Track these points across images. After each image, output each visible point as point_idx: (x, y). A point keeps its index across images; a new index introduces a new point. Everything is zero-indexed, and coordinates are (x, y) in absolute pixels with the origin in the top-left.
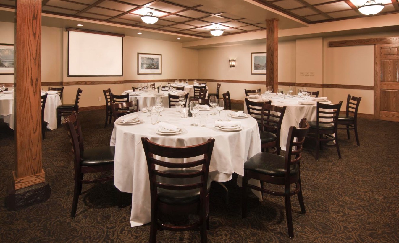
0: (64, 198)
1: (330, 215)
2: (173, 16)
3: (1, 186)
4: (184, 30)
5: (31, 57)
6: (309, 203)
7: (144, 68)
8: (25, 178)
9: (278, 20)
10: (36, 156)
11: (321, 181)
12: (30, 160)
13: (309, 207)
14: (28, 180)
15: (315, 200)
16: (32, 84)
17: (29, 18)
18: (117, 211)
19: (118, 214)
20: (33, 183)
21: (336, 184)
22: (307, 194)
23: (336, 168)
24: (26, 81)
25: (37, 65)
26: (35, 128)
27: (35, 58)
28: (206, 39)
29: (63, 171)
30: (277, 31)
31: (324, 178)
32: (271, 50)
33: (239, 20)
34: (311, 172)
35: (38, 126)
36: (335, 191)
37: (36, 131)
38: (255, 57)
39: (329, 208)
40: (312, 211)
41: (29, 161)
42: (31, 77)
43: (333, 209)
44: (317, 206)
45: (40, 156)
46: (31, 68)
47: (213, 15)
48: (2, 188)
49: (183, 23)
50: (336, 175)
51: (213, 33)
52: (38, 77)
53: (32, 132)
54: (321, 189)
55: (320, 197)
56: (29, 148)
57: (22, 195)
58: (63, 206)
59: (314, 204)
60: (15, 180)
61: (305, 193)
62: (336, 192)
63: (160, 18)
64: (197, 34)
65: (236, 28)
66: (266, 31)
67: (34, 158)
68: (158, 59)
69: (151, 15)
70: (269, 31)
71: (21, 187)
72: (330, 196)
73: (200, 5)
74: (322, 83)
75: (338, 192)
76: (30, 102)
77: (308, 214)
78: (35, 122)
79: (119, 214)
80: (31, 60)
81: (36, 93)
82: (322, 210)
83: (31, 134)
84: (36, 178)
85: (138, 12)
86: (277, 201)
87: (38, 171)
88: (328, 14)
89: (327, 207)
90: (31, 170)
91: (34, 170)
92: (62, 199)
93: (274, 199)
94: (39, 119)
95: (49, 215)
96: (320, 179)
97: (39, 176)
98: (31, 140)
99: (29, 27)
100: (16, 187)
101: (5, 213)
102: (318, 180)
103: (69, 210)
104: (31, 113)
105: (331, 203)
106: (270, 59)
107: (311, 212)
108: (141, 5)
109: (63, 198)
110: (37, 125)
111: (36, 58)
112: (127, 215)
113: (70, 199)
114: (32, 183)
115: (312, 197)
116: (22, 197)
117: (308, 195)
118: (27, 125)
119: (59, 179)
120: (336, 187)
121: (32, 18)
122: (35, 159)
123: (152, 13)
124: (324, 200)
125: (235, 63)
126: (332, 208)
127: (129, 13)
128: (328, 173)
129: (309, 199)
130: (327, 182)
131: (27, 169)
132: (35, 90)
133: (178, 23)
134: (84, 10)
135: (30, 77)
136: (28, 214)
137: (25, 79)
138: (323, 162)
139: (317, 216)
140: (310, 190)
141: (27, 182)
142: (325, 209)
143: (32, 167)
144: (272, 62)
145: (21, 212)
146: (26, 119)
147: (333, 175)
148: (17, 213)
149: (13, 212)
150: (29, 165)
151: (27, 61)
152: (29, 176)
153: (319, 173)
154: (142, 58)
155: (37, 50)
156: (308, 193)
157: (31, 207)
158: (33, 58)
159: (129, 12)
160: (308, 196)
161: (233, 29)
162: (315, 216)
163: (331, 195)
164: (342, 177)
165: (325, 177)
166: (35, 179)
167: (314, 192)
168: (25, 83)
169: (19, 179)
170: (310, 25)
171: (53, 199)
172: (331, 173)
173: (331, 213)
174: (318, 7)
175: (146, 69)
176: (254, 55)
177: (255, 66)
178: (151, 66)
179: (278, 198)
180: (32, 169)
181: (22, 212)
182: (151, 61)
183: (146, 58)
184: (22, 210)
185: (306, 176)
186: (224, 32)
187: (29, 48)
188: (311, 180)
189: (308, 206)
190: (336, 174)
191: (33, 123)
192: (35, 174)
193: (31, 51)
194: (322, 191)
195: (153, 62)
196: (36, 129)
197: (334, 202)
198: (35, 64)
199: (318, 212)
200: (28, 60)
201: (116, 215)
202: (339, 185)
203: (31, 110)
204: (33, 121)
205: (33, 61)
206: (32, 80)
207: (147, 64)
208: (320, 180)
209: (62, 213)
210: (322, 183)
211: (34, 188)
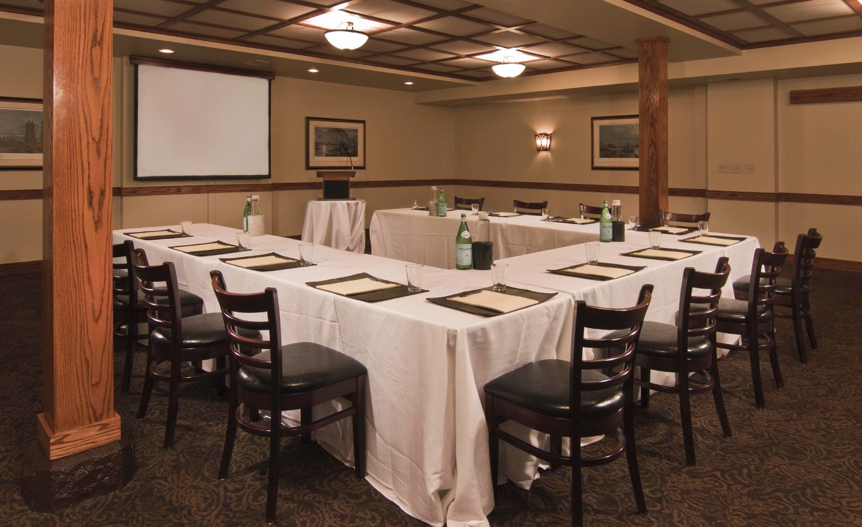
0: (169, 479)
1: (849, 520)
2: (403, 30)
3: (3, 449)
4: (424, 62)
5: (88, 136)
6: (791, 491)
7: (323, 153)
8: (75, 434)
9: (666, 41)
10: (100, 376)
11: (808, 435)
12: (86, 386)
13: (791, 501)
14: (79, 437)
15: (802, 482)
16: (90, 204)
17: (82, 42)
18: (309, 513)
19: (313, 520)
20: (93, 443)
21: (847, 441)
22: (779, 467)
23: (837, 402)
24: (76, 195)
25: (103, 156)
26: (97, 309)
27: (97, 140)
28: (478, 84)
29: (153, 410)
30: (666, 67)
31: (814, 426)
32: (650, 112)
33: (564, 41)
34: (778, 412)
35: (105, 305)
36: (848, 460)
37: (100, 315)
38: (602, 128)
39: (841, 503)
40: (800, 510)
41: (82, 391)
42: (89, 184)
43: (852, 505)
44: (810, 498)
45: (110, 377)
46: (89, 163)
47: (504, 29)
48: (5, 454)
49: (426, 46)
50: (842, 420)
51: (498, 71)
52: (105, 185)
53: (90, 319)
54: (812, 454)
55: (813, 474)
56: (83, 357)
57: (67, 474)
58: (171, 500)
59: (804, 494)
60: (49, 435)
61: (775, 466)
62: (852, 462)
63: (371, 35)
64: (457, 73)
65: (556, 59)
66: (638, 64)
67: (93, 382)
68: (356, 131)
69: (350, 28)
70: (646, 66)
71: (63, 452)
72: (837, 471)
73: (477, 5)
74: (773, 191)
75: (856, 462)
76: (86, 246)
77: (794, 518)
78: (97, 294)
79: (317, 519)
80: (88, 143)
81: (101, 224)
82: (825, 507)
83: (87, 322)
84: (99, 430)
85: (318, 21)
86: (709, 485)
87: (103, 413)
88: (794, 27)
89: (836, 499)
90: (88, 411)
91: (94, 412)
92: (162, 482)
93: (700, 480)
94: (107, 286)
95: (138, 521)
96: (804, 429)
97: (108, 425)
98: (88, 338)
99: (84, 65)
100: (51, 453)
101: (24, 517)
102: (800, 432)
103: (186, 509)
104: (88, 272)
105: (844, 489)
106: (648, 136)
107: (799, 514)
108: (327, 4)
109: (166, 479)
110: (102, 301)
111: (100, 139)
112: (335, 523)
113: (183, 482)
114: (90, 443)
115: (793, 475)
116: (67, 478)
117: (784, 470)
118: (78, 302)
119: (145, 432)
120: (848, 450)
121: (90, 43)
122: (97, 384)
123: (352, 24)
124: (825, 481)
125: (549, 140)
126: (848, 503)
127: (295, 23)
128: (822, 416)
129: (786, 479)
130: (823, 436)
131: (77, 409)
132: (98, 216)
133: (412, 47)
134: (182, 17)
135: (86, 185)
136: (83, 520)
137: (74, 190)
138: (804, 386)
139: (816, 523)
140: (785, 458)
141: (77, 440)
142: (833, 506)
143: (90, 404)
144: (652, 141)
145: (65, 515)
146: (77, 287)
147: (835, 420)
148: (57, 518)
149: (45, 514)
150: (83, 399)
151: (78, 146)
152: (83, 425)
153: (799, 415)
154: (316, 128)
155: (101, 120)
156: (781, 465)
157: (88, 503)
158: (94, 139)
159: (295, 20)
160: (782, 472)
161: (547, 61)
162: (811, 522)
163: (839, 470)
164: (859, 425)
165: (816, 425)
166: (97, 433)
167: (796, 462)
168: (74, 200)
169: (59, 434)
170: (744, 52)
171: (142, 482)
172: (827, 415)
173: (848, 515)
174: (771, 11)
175: (327, 155)
176: (597, 124)
177: (601, 150)
178: (340, 150)
179: (708, 478)
180: (90, 409)
181: (68, 515)
182: (339, 137)
183: (327, 129)
184: (68, 510)
185: (768, 421)
186: (527, 68)
187: (84, 115)
188: (782, 432)
189: (788, 499)
190: (843, 418)
191: (93, 296)
192: (96, 420)
193: (89, 122)
194: (815, 461)
195: (345, 140)
196: (100, 312)
197: (851, 487)
198: (99, 154)
199: (816, 514)
200: (81, 144)
201: (308, 521)
202: (855, 446)
203: (88, 264)
204: (92, 292)
205: (93, 146)
206: (90, 193)
207: (329, 144)
208: (804, 432)
209: (171, 516)
210: (811, 439)
211: (97, 456)
